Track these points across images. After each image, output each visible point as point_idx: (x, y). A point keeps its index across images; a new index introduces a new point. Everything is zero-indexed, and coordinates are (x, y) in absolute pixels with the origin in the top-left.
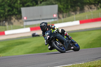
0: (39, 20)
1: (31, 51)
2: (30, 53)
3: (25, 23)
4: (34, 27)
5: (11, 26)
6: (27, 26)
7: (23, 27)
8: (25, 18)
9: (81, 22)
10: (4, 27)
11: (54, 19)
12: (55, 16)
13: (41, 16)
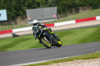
1: (34, 46)
6: (31, 25)
7: (27, 26)
8: (29, 18)
9: (77, 21)
10: (11, 26)
12: (54, 16)
13: (42, 16)
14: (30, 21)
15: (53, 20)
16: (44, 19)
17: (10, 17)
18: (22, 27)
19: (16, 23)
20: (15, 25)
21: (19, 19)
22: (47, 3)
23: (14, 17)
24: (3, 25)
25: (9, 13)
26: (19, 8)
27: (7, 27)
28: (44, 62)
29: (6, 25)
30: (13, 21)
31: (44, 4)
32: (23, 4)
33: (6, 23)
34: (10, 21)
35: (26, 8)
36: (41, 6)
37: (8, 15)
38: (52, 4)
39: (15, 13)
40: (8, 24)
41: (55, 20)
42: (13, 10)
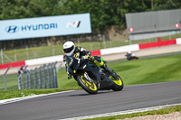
0: (154, 32)
1: (140, 79)
3: (131, 38)
7: (128, 44)
8: (131, 30)
10: (99, 43)
11: (176, 30)
12: (177, 26)
13: (155, 26)
14: (133, 34)
15: (174, 33)
16: (158, 32)
17: (96, 27)
18: (118, 46)
19: (107, 39)
20: (104, 42)
21: (112, 32)
22: (163, 3)
23: (104, 26)
24: (83, 41)
25: (95, 20)
26: (112, 11)
27: (91, 44)
28: (156, 108)
29: (88, 41)
30: (102, 34)
31: (159, 3)
32: (119, 3)
33: (89, 38)
34: (97, 34)
35: (125, 11)
36: (153, 8)
37: (92, 23)
38: (174, 4)
39: (105, 19)
40: (93, 40)
41: (179, 32)
42: (102, 14)
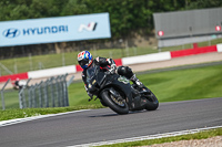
0: (189, 36)
1: (172, 95)
2: (170, 99)
3: (160, 44)
4: (178, 50)
5: (134, 49)
6: (164, 49)
7: (156, 52)
8: (161, 33)
10: (120, 50)
11: (217, 34)
12: (218, 28)
13: (191, 29)
14: (162, 39)
15: (214, 37)
16: (194, 36)
19: (131, 45)
20: (127, 49)
24: (101, 48)
25: (115, 21)
27: (111, 52)
28: (193, 132)
29: (107, 48)
30: (124, 40)
33: (110, 44)
34: (118, 39)
37: (112, 25)
39: (129, 20)
40: (113, 47)
42: (125, 15)
